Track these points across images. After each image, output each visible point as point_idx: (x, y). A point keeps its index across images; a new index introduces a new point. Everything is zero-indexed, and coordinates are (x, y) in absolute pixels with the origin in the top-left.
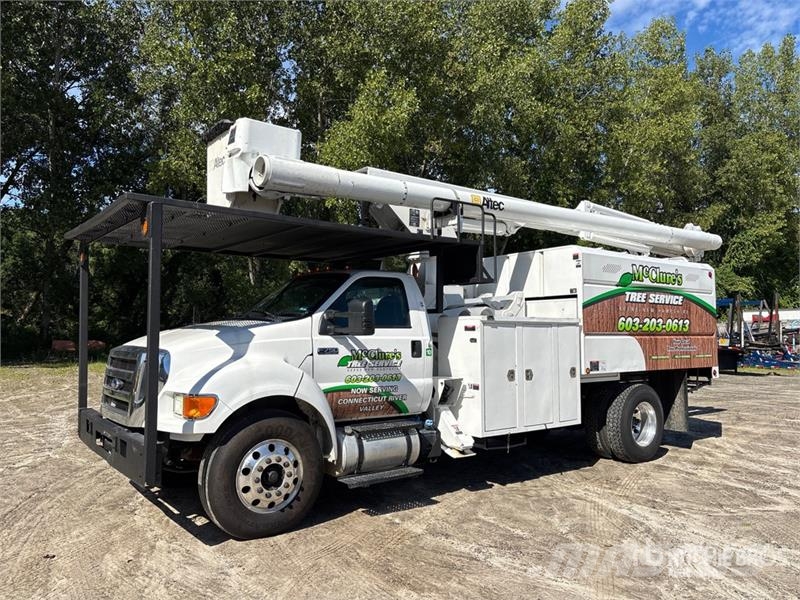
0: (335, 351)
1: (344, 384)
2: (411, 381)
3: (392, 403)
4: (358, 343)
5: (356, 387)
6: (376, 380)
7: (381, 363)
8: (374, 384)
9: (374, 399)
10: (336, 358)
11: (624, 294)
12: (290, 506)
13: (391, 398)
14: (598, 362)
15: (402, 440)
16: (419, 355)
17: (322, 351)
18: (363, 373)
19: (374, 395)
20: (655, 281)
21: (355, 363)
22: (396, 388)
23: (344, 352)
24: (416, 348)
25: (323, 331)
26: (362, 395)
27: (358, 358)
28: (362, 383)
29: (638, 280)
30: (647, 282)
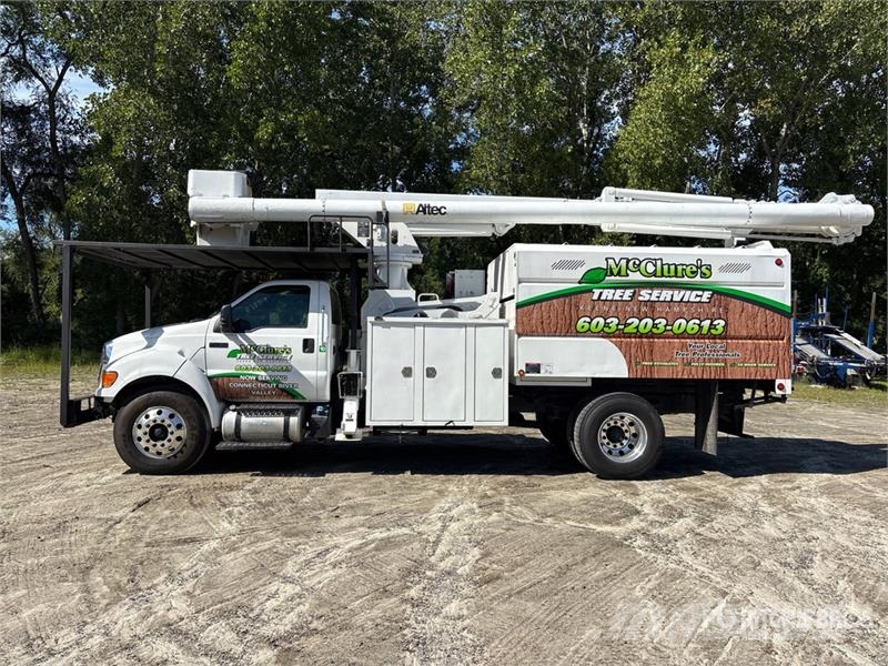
0: (226, 345)
1: (234, 371)
2: (303, 372)
3: (283, 390)
4: (247, 339)
5: (245, 375)
6: (265, 370)
7: (271, 356)
8: (263, 373)
9: (263, 385)
10: (226, 351)
11: (590, 291)
12: (175, 456)
13: (280, 386)
14: (539, 365)
15: (280, 420)
16: (312, 351)
17: (212, 345)
18: (252, 364)
19: (263, 382)
20: (650, 275)
21: (244, 355)
22: (285, 378)
23: (233, 346)
24: (308, 345)
25: (216, 330)
26: (251, 381)
27: (247, 351)
28: (251, 372)
29: (619, 274)
30: (635, 277)
